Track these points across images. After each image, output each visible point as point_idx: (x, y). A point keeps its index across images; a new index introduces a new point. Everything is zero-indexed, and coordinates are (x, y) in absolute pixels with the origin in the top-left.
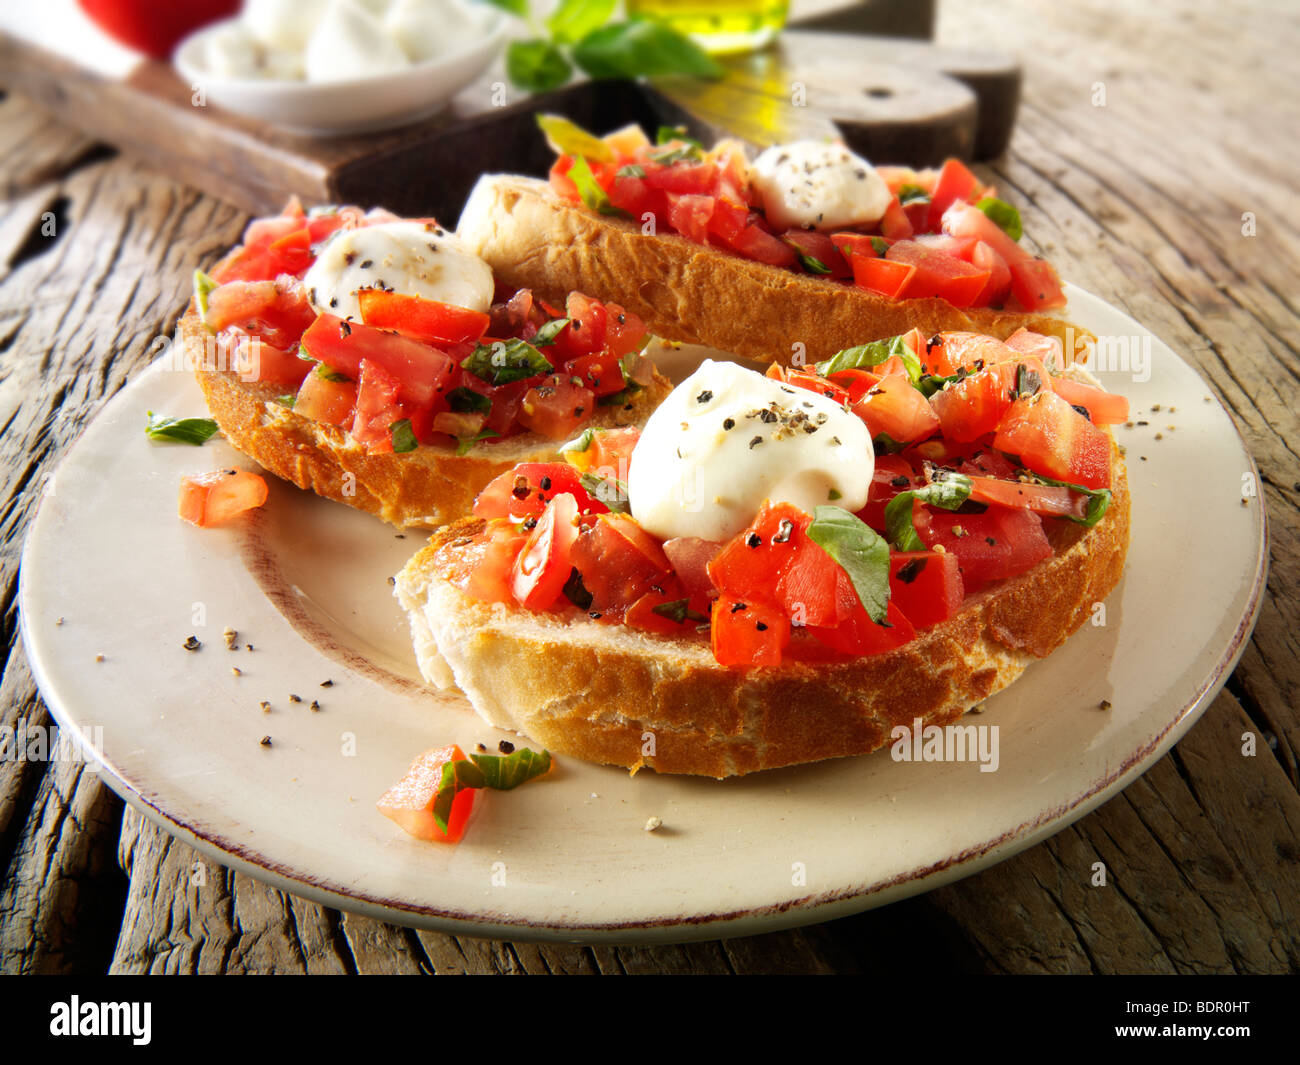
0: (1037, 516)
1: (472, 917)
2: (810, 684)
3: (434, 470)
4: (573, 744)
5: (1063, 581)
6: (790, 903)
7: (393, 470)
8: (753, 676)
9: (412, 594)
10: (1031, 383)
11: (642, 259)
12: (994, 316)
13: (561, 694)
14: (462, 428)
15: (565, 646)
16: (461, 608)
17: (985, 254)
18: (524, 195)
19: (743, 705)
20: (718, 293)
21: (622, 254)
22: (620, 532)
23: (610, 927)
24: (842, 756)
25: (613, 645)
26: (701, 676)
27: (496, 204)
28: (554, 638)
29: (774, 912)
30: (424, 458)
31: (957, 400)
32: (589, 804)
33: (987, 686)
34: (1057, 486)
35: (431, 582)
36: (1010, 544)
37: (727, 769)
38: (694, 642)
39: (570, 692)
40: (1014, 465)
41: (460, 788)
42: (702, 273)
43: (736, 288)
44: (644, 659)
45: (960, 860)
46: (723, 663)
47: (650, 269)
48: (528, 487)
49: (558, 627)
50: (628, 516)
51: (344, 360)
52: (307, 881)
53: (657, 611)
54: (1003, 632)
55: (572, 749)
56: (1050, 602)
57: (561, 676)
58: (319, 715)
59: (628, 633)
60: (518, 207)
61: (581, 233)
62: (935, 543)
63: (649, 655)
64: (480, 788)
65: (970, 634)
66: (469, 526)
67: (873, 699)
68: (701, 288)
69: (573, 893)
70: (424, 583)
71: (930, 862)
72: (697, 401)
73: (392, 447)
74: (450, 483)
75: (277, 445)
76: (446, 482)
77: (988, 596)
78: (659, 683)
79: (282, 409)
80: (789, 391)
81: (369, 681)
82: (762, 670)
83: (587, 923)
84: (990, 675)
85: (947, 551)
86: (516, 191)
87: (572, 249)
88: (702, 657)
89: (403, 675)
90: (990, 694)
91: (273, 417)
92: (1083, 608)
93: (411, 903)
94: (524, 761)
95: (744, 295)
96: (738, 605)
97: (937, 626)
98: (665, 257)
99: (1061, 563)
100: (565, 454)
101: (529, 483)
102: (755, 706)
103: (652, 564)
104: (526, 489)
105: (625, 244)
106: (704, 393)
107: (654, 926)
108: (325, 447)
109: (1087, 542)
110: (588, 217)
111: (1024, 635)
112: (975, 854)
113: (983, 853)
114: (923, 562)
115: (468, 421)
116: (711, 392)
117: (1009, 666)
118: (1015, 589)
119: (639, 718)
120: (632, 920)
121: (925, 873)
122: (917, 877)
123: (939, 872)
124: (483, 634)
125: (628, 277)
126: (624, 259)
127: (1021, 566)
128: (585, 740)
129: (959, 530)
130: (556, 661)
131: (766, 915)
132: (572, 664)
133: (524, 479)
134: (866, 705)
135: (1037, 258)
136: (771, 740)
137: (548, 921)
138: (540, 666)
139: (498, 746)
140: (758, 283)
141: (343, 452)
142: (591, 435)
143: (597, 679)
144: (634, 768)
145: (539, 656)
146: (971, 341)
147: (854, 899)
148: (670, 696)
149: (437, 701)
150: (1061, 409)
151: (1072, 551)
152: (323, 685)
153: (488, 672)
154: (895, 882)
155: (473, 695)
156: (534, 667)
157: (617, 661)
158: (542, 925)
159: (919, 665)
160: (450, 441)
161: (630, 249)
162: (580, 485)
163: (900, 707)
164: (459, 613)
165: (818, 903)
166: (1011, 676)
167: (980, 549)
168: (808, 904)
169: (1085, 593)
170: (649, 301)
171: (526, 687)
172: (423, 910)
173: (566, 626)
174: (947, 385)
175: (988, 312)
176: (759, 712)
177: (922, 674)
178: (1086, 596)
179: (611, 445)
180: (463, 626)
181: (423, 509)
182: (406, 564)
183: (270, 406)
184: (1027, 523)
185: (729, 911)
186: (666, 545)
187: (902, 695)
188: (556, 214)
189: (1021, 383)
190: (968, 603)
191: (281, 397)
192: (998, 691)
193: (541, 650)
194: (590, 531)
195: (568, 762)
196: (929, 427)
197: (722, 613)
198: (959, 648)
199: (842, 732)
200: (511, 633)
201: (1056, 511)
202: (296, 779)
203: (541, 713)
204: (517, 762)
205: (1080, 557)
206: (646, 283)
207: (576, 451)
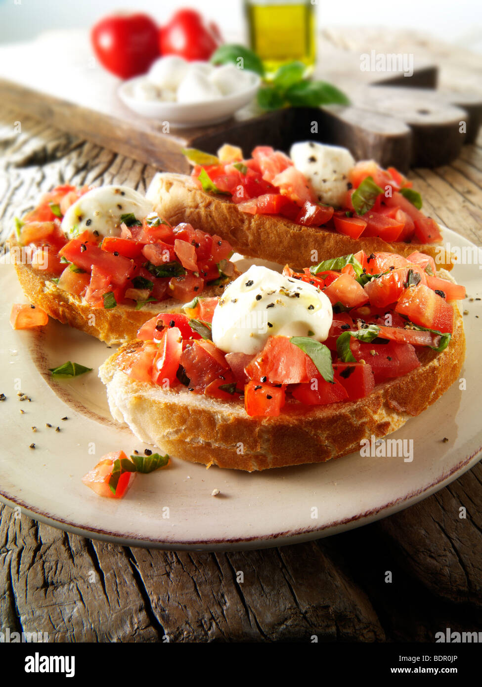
0: (413, 347)
1: (122, 535)
2: (293, 427)
3: (124, 316)
4: (179, 452)
5: (426, 378)
6: (279, 534)
7: (105, 317)
8: (264, 422)
9: (107, 376)
10: (415, 279)
11: (231, 216)
12: (405, 246)
13: (173, 428)
14: (139, 296)
15: (174, 404)
16: (127, 384)
17: (401, 216)
18: (175, 183)
19: (260, 437)
20: (268, 233)
21: (221, 213)
22: (205, 349)
23: (190, 543)
24: (311, 463)
25: (198, 405)
26: (239, 422)
27: (162, 187)
28: (169, 401)
29: (271, 538)
30: (119, 311)
31: (377, 287)
32: (186, 481)
33: (386, 430)
34: (425, 331)
35: (116, 370)
36: (399, 360)
37: (253, 467)
38: (238, 404)
39: (177, 427)
40: (403, 320)
41: (123, 472)
42: (260, 223)
43: (277, 231)
44: (212, 412)
45: (366, 515)
46: (251, 415)
47: (234, 221)
48: (163, 325)
49: (173, 395)
50: (210, 341)
51: (83, 263)
52: (45, 515)
53: (220, 388)
54: (394, 403)
55: (179, 454)
56: (419, 389)
57: (173, 419)
58: (60, 434)
59: (206, 399)
60: (172, 189)
61: (202, 203)
62: (361, 358)
63: (215, 410)
64: (134, 472)
65: (376, 403)
66: (137, 343)
67: (325, 435)
68: (260, 230)
69: (173, 525)
70: (112, 371)
71: (350, 516)
72: (245, 285)
73: (103, 306)
74: (132, 323)
75: (50, 302)
76: (130, 322)
77: (387, 385)
78: (219, 424)
79: (52, 285)
80: (292, 282)
81: (86, 418)
82: (269, 420)
83: (179, 540)
84: (387, 425)
85: (366, 363)
86: (171, 181)
87: (197, 210)
88: (240, 412)
89: (103, 415)
90: (387, 434)
91: (49, 289)
92: (437, 392)
93: (94, 527)
94: (155, 460)
95: (281, 234)
96: (258, 386)
97: (360, 400)
98: (242, 215)
99: (425, 369)
100: (184, 309)
101: (164, 323)
102: (266, 437)
103: (219, 365)
104: (162, 326)
105: (223, 209)
106: (249, 281)
107: (211, 543)
108: (73, 304)
109: (439, 359)
110: (205, 195)
111: (406, 405)
112: (373, 513)
113: (377, 512)
114: (354, 368)
115: (142, 293)
116: (252, 281)
117: (398, 420)
118: (401, 382)
119: (210, 441)
120: (200, 540)
121: (347, 521)
122: (343, 523)
123: (354, 521)
124: (136, 397)
125: (224, 224)
126: (223, 216)
127: (404, 371)
128: (185, 451)
129: (374, 352)
130: (170, 412)
131: (267, 539)
132: (178, 414)
133: (161, 321)
134: (322, 438)
135: (429, 217)
136: (275, 454)
137: (159, 539)
138: (163, 414)
139: (144, 451)
140: (288, 229)
141: (81, 307)
142: (197, 301)
143: (190, 421)
144: (209, 465)
145: (162, 409)
146: (389, 257)
147: (311, 533)
148: (224, 430)
149: (117, 429)
150: (429, 293)
151: (431, 364)
152: (63, 419)
153: (139, 415)
154: (332, 525)
155: (132, 427)
156: (160, 414)
157: (199, 412)
158: (156, 540)
159: (349, 419)
160: (133, 302)
161: (225, 211)
162: (188, 325)
163: (339, 440)
164: (126, 386)
165: (293, 535)
166: (399, 425)
167: (384, 362)
168: (288, 535)
169: (437, 384)
170: (235, 237)
171: (156, 423)
172: (99, 531)
173: (177, 395)
174: (373, 279)
175: (403, 244)
176: (268, 440)
177: (351, 424)
178: (438, 386)
179: (206, 305)
180: (127, 392)
181: (120, 336)
182: (104, 361)
183: (47, 283)
184: (408, 350)
185: (248, 537)
186: (226, 356)
187: (340, 434)
188: (190, 193)
189: (410, 279)
190: (377, 388)
191: (53, 279)
192: (392, 432)
193: (163, 406)
194: (190, 348)
195: (177, 460)
196: (362, 300)
197: (250, 390)
198: (370, 411)
199: (310, 451)
200: (149, 397)
201: (423, 344)
202: (45, 465)
203: (164, 437)
204: (152, 460)
205: (435, 367)
206: (233, 228)
207: (190, 309)
